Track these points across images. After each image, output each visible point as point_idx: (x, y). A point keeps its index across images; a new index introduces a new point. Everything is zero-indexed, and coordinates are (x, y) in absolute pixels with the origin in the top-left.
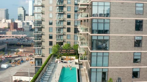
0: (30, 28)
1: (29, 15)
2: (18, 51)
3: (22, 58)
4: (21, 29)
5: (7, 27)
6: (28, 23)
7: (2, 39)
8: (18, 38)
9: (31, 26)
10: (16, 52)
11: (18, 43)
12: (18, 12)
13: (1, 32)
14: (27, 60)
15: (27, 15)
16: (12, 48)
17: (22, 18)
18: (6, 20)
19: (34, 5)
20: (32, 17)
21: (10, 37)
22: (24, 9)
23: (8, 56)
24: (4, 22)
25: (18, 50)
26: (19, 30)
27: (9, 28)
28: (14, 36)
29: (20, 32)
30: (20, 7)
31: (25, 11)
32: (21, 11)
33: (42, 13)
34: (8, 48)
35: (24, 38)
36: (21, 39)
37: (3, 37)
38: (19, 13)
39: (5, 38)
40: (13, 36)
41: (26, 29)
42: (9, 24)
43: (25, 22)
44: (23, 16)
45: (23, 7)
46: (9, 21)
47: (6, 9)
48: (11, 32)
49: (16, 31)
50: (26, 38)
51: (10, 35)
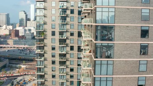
0: (32, 36)
1: (31, 20)
2: (20, 68)
3: (24, 78)
4: (23, 37)
5: (8, 33)
6: (30, 30)
7: (3, 50)
8: (20, 49)
9: (33, 33)
10: (17, 68)
11: (19, 58)
12: (19, 16)
13: (2, 40)
14: (29, 81)
15: (29, 20)
16: (13, 64)
17: (24, 23)
18: (7, 26)
19: (36, 8)
20: (34, 22)
21: (12, 47)
22: (25, 13)
23: (10, 75)
24: (5, 28)
25: (20, 66)
26: (21, 38)
27: (10, 35)
28: (16, 46)
29: (21, 40)
30: (21, 11)
31: (26, 16)
32: (22, 16)
33: (45, 16)
34: (9, 63)
35: (26, 49)
36: (22, 50)
37: (4, 47)
38: (20, 18)
39: (6, 50)
40: (14, 46)
41: (27, 37)
42: (10, 30)
43: (26, 29)
44: (25, 20)
45: (24, 11)
46: (11, 27)
47: (7, 14)
48: (13, 40)
49: (17, 39)
50: (28, 50)
51: (11, 45)
